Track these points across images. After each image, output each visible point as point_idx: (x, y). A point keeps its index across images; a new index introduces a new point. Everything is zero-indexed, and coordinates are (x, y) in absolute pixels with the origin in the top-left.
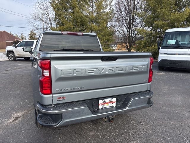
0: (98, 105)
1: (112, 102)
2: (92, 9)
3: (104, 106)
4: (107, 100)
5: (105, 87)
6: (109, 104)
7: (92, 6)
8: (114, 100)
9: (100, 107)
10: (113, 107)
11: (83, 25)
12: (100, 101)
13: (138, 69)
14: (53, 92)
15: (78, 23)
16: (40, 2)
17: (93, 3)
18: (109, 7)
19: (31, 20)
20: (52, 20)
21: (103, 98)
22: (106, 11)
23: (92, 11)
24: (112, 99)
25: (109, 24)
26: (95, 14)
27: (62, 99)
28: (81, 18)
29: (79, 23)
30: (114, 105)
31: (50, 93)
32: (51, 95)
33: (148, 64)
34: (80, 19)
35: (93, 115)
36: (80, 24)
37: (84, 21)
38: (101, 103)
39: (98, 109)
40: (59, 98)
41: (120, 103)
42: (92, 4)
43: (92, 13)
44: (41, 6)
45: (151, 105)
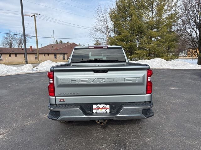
0: (93, 109)
1: (106, 109)
2: (153, 14)
3: (98, 111)
4: (101, 106)
5: (98, 94)
6: (103, 109)
7: (153, 10)
8: (108, 106)
9: (95, 111)
10: (106, 112)
11: (141, 33)
12: (94, 106)
13: (131, 81)
14: (56, 95)
16: (100, 15)
17: (154, 7)
18: (174, 9)
19: (92, 32)
20: (111, 30)
21: (96, 104)
22: (170, 14)
23: (152, 16)
24: (105, 105)
25: (174, 29)
26: (155, 19)
27: (62, 101)
29: (136, 31)
30: (108, 111)
31: (53, 95)
32: (54, 97)
33: (144, 76)
35: (85, 116)
38: (95, 108)
39: (93, 113)
40: (60, 100)
41: (115, 110)
42: (153, 9)
43: (153, 18)
44: (101, 18)
45: (147, 116)
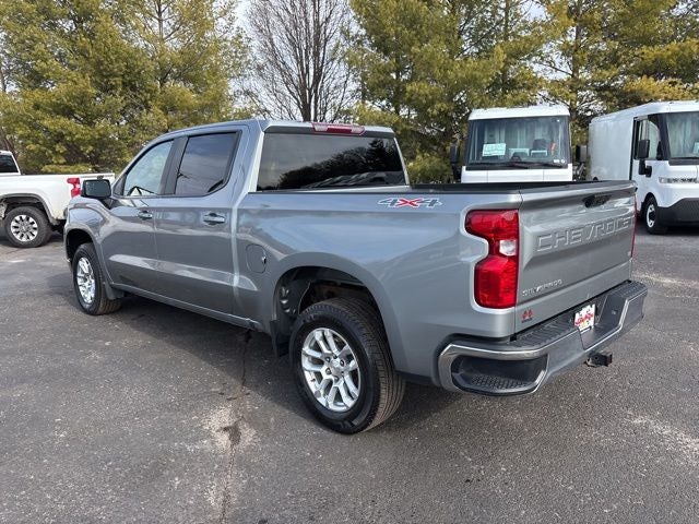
15: (116, 76)
28: (126, 60)
34: (122, 65)
36: (123, 83)
37: (139, 73)
